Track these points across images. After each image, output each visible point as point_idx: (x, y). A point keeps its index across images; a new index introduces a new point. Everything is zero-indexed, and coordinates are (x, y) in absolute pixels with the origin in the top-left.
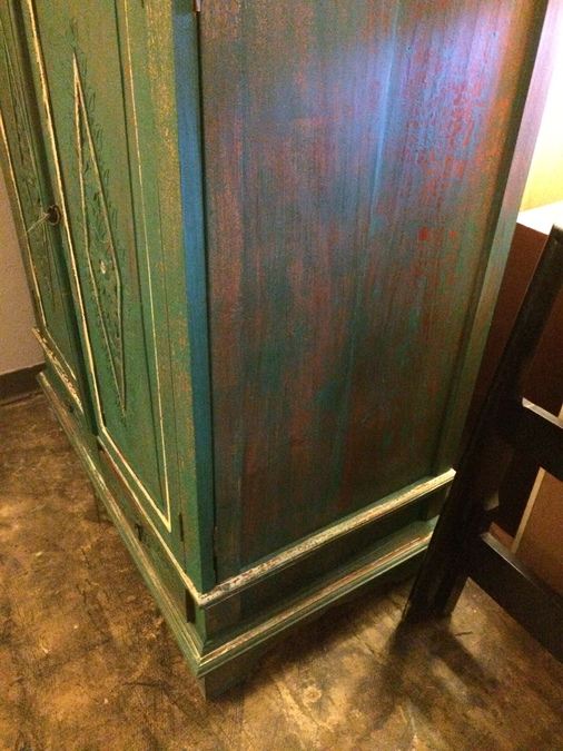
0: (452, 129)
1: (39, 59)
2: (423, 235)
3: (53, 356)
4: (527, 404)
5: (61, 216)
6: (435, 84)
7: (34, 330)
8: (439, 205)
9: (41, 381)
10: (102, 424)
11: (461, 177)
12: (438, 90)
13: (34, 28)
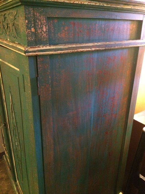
0: (112, 107)
1: (3, 89)
2: (106, 133)
3: (7, 153)
4: (141, 177)
5: (7, 125)
6: (106, 98)
7: (2, 144)
8: (110, 125)
9: (4, 158)
10: (17, 180)
11: (116, 118)
12: (107, 99)
13: (2, 82)
